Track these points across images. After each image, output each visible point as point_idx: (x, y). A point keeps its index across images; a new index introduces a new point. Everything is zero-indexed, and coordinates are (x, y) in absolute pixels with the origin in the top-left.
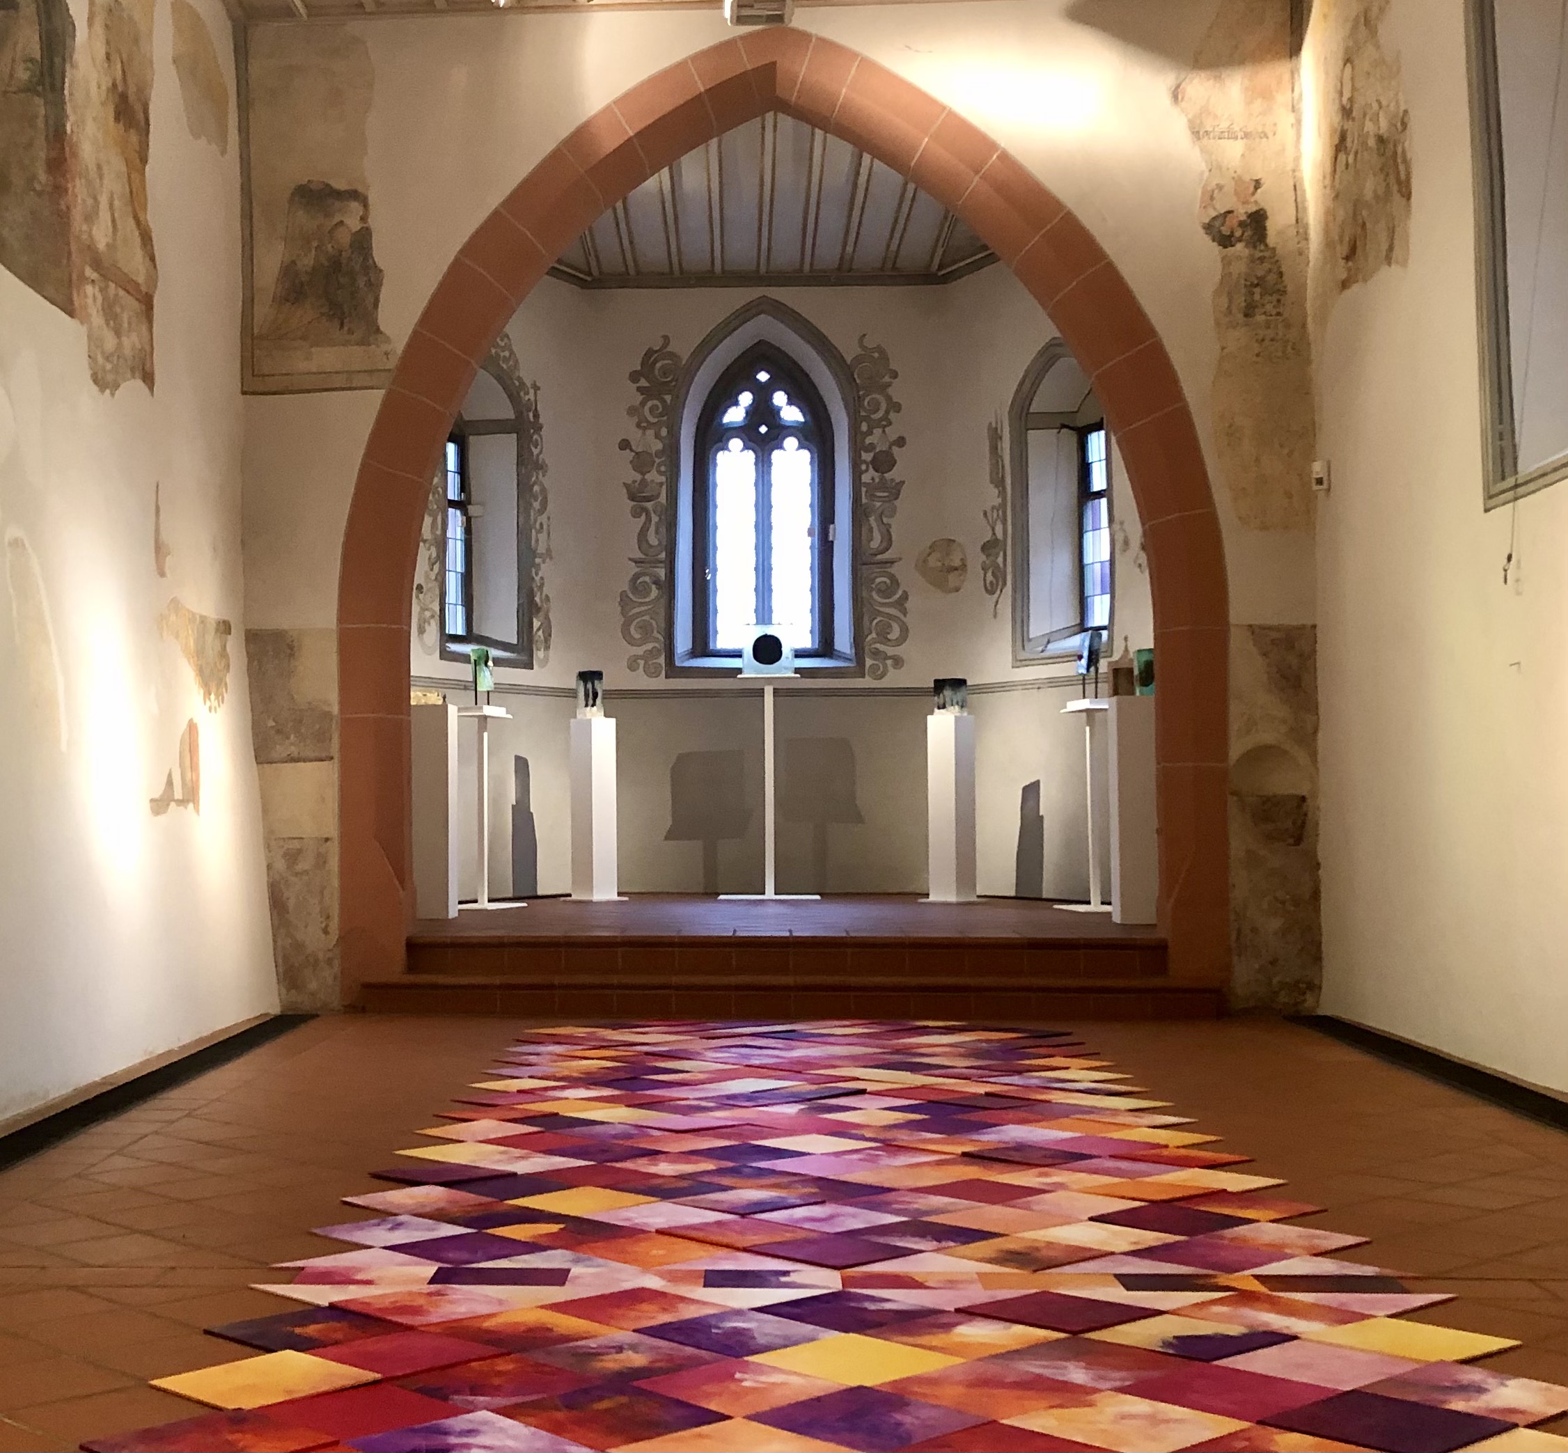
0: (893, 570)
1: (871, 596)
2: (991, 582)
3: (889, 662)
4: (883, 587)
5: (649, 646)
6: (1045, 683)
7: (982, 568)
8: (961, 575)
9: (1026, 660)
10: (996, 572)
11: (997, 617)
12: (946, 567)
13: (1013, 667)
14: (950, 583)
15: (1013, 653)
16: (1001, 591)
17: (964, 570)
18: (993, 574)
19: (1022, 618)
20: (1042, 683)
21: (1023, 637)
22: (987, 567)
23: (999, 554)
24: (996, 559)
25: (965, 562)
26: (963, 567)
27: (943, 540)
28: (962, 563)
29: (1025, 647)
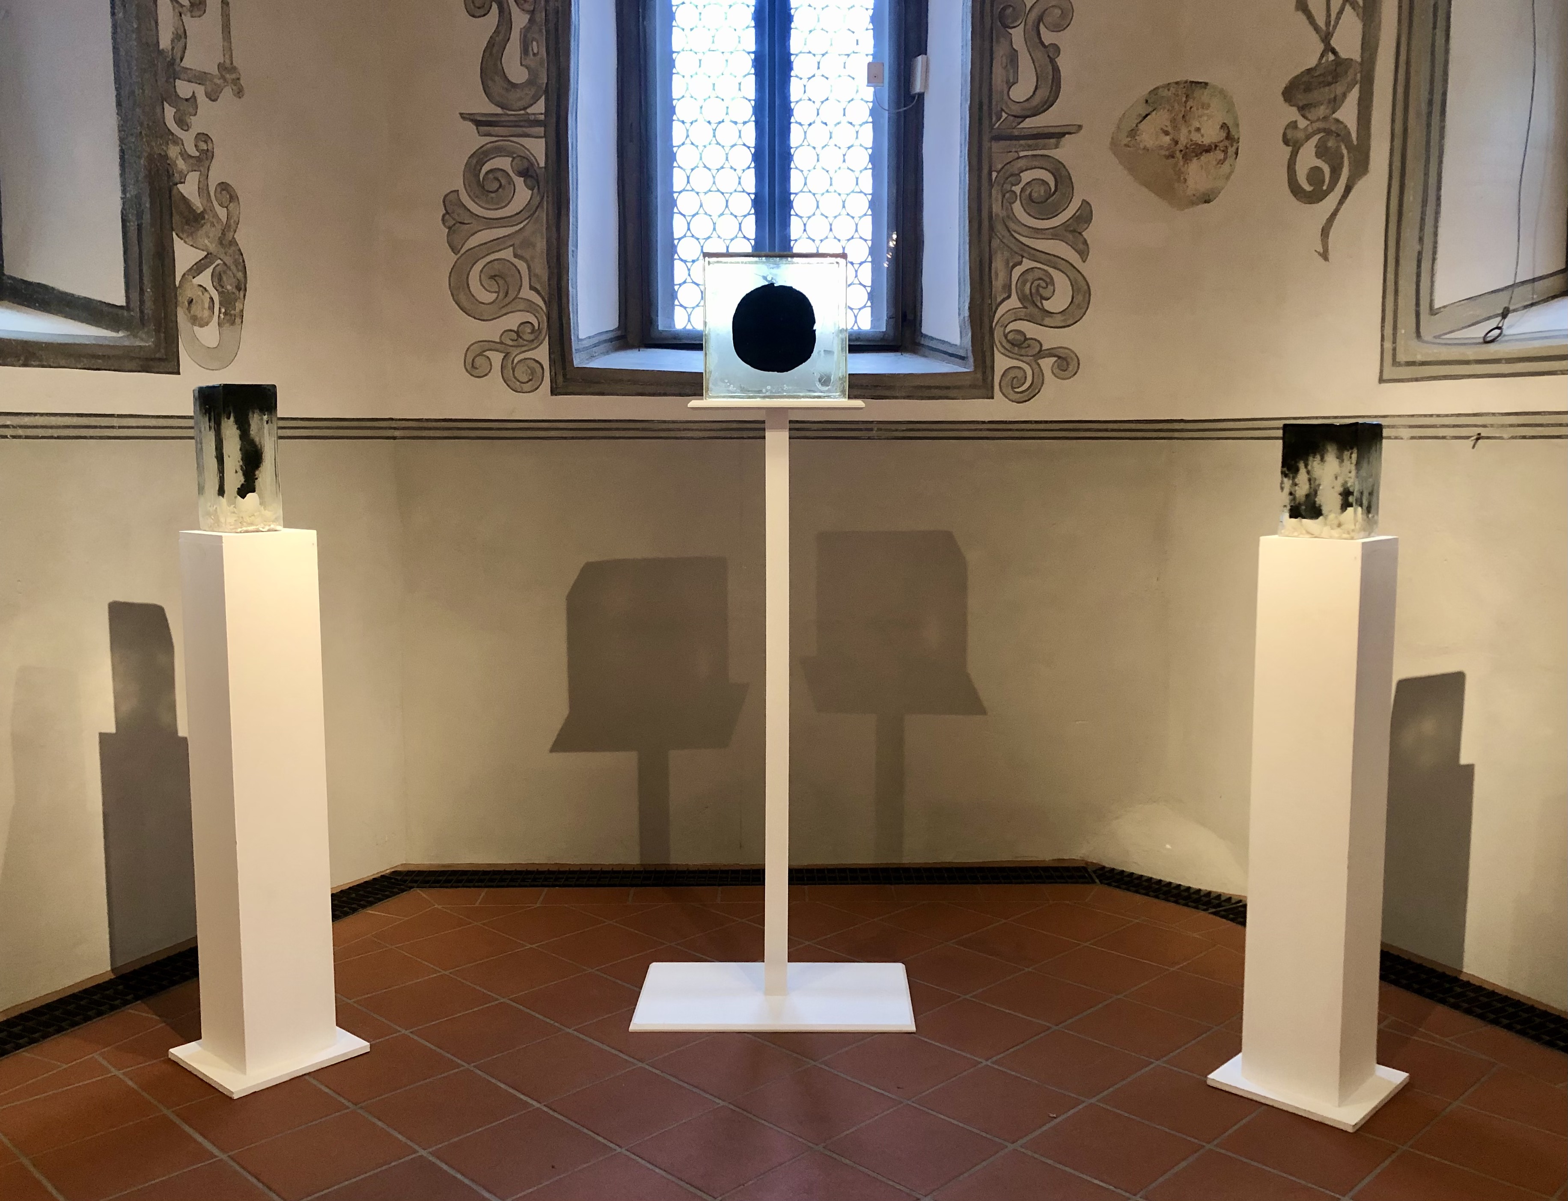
0: (1065, 152)
1: (1012, 217)
2: (1315, 174)
3: (1047, 363)
4: (1038, 192)
5: (512, 321)
6: (1503, 426)
7: (1286, 142)
8: (1221, 162)
9: (1423, 363)
10: (1331, 143)
11: (1331, 256)
12: (1180, 146)
13: (1381, 380)
14: (1191, 182)
15: (1382, 345)
16: (1348, 190)
17: (1231, 150)
18: (1322, 152)
19: (1420, 253)
20: (1492, 426)
21: (1418, 304)
22: (1300, 135)
23: (1344, 95)
24: (1334, 113)
25: (1233, 132)
26: (1227, 143)
27: (1177, 83)
28: (1225, 135)
29: (1422, 330)
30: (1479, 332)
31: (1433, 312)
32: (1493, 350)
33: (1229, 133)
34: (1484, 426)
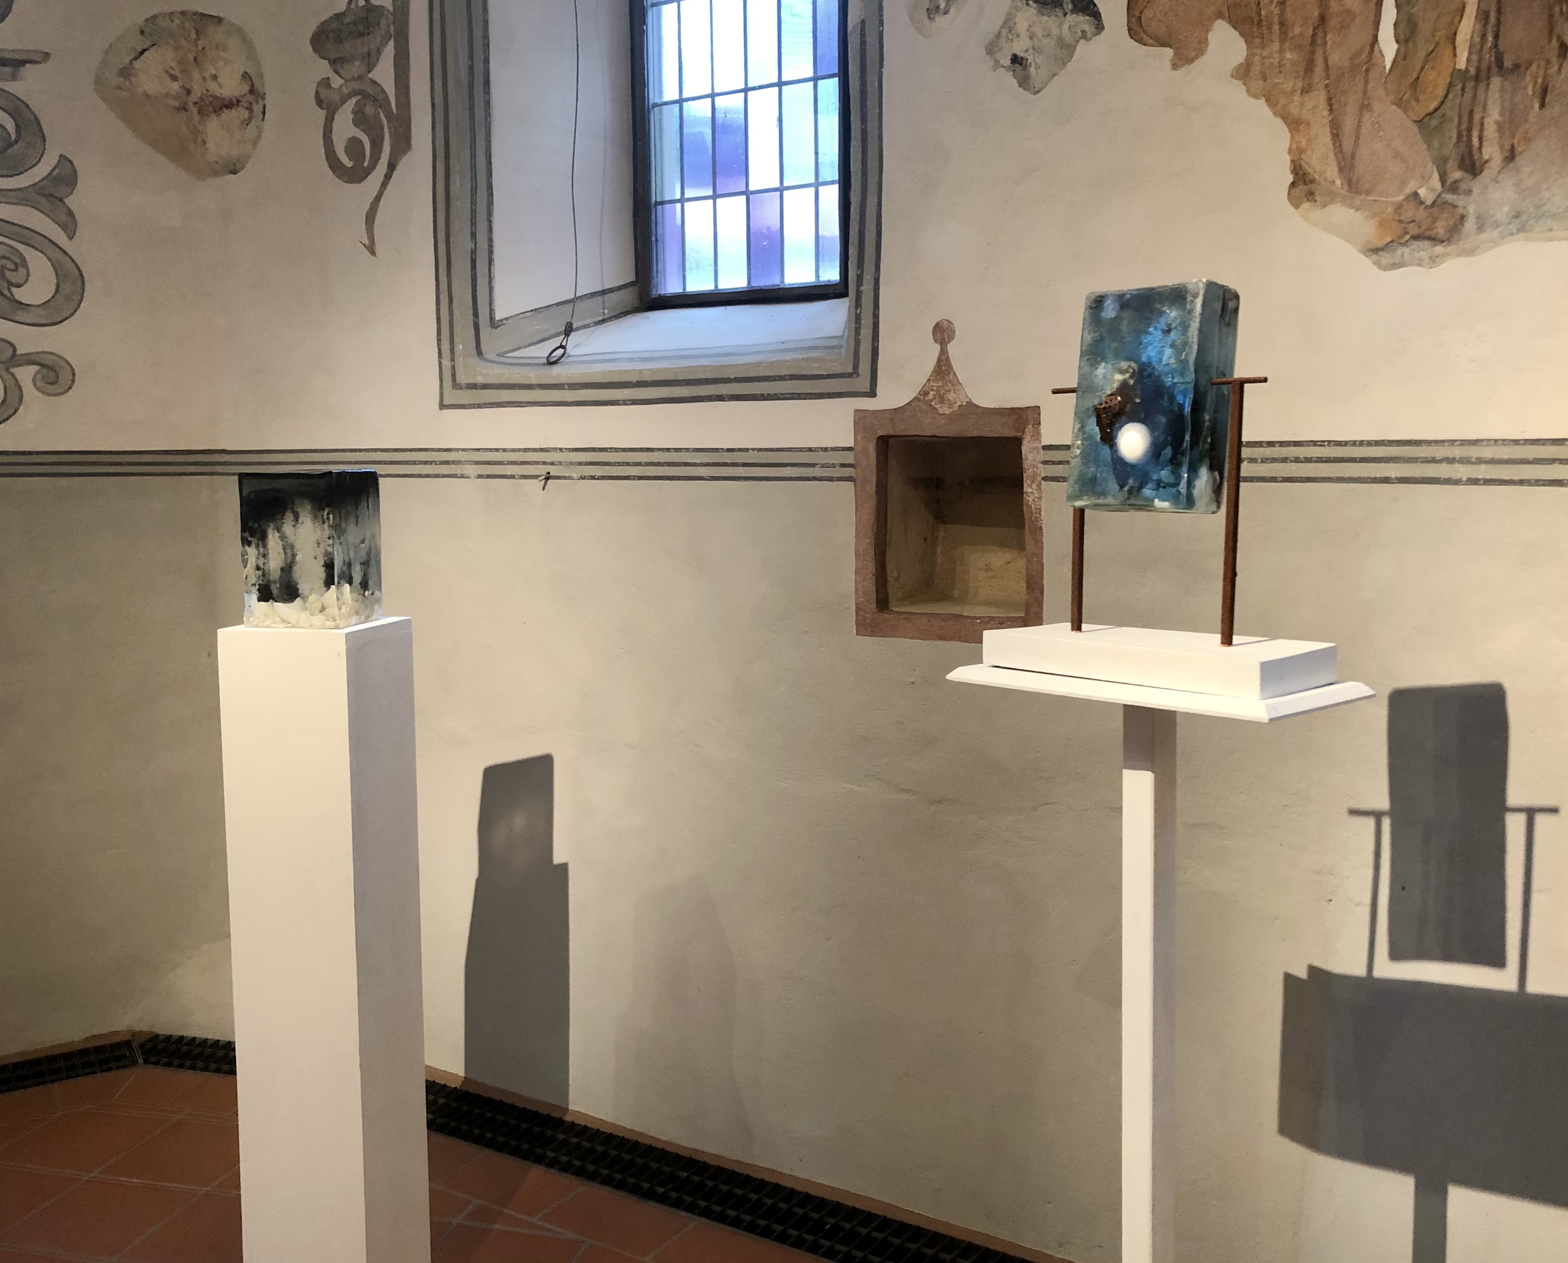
2: (354, 146)
6: (571, 464)
7: (319, 102)
8: (247, 122)
9: (485, 387)
10: (369, 110)
11: (378, 249)
12: (195, 96)
13: (442, 406)
14: (211, 145)
15: (440, 363)
16: (392, 167)
17: (258, 108)
18: (360, 119)
19: (474, 252)
20: (560, 463)
21: (476, 314)
22: (336, 98)
23: (379, 51)
24: (369, 72)
25: (257, 84)
26: (250, 98)
27: (183, 13)
28: (247, 88)
29: (483, 347)
30: (542, 351)
31: (494, 324)
32: (557, 373)
33: (252, 86)
34: (552, 464)
